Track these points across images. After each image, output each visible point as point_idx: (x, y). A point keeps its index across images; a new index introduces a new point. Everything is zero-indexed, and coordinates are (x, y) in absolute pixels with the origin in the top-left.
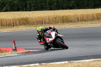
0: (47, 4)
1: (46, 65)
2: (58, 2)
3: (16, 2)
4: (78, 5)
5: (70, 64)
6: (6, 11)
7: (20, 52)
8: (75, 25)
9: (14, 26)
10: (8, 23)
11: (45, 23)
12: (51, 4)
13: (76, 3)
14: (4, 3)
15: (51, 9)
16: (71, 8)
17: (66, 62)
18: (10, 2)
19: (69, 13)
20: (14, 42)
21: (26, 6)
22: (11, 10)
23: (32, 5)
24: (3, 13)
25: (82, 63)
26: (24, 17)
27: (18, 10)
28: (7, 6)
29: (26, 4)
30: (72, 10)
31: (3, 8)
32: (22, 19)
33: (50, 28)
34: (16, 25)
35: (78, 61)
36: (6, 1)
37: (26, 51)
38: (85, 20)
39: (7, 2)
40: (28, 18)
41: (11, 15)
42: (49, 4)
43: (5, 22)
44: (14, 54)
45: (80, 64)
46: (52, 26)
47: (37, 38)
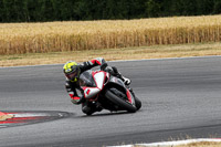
0: (25, 8)
2: (48, 4)
11: (31, 51)
12: (34, 9)
13: (90, 7)
15: (33, 19)
16: (78, 18)
33: (96, 63)
38: (119, 46)
42: (30, 9)
46: (100, 59)
47: (67, 87)
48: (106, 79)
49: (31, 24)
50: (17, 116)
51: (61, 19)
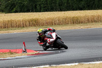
1: (56, 67)
2: (68, 3)
3: (26, 3)
4: (89, 6)
5: (81, 66)
6: (16, 12)
7: (30, 53)
8: (86, 27)
9: (23, 27)
10: (18, 24)
11: (55, 24)
12: (61, 5)
13: (87, 4)
14: (14, 4)
17: (77, 64)
18: (19, 3)
19: (79, 13)
20: (24, 43)
21: (36, 7)
22: (21, 11)
23: (42, 6)
24: (13, 14)
25: (93, 64)
26: (34, 18)
27: (28, 11)
28: (16, 7)
29: (36, 5)
30: (82, 11)
31: (13, 9)
32: (32, 20)
34: (26, 26)
35: (88, 63)
36: (15, 2)
37: (36, 52)
38: (95, 21)
39: (17, 3)
40: (38, 20)
41: (21, 16)
42: (59, 5)
43: (15, 23)
44: (24, 55)
45: (91, 66)
46: (51, 28)
47: (37, 39)
48: (56, 35)
49: (60, 12)
50: (40, 52)
51: (74, 10)
